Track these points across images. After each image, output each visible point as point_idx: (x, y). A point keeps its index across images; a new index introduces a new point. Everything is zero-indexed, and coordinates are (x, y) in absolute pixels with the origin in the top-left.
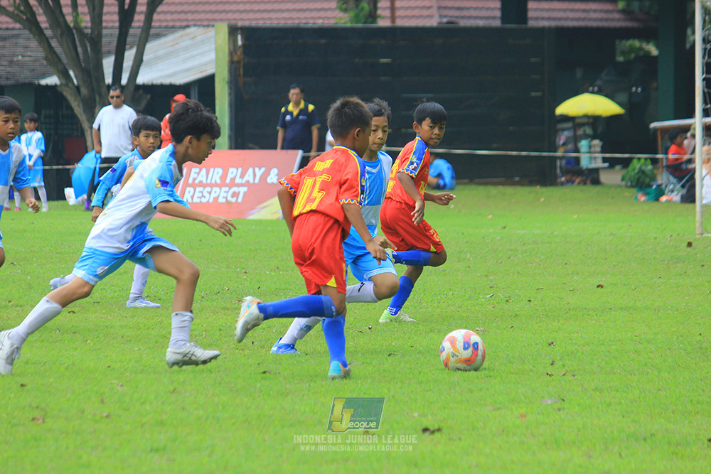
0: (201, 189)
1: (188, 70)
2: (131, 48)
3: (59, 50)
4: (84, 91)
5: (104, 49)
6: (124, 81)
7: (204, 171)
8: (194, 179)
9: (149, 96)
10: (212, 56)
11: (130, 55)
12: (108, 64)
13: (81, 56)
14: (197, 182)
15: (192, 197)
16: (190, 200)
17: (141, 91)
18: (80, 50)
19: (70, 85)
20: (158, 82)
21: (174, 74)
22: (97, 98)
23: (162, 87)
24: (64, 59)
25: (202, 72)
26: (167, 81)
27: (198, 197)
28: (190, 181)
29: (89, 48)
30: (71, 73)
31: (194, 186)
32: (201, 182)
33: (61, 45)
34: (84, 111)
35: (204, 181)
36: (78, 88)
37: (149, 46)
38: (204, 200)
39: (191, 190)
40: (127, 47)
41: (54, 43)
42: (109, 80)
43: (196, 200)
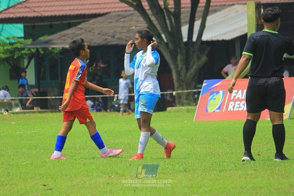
0: (239, 102)
1: (234, 31)
2: (199, 19)
3: (156, 22)
4: (171, 46)
5: (182, 21)
6: (194, 39)
7: (240, 91)
8: (235, 97)
9: (209, 48)
10: (245, 22)
11: (197, 24)
12: (185, 30)
13: (169, 25)
14: (236, 98)
15: (234, 107)
16: (232, 110)
17: (205, 45)
18: (168, 22)
19: (163, 43)
20: (215, 39)
21: (225, 34)
22: (179, 50)
23: (218, 41)
24: (159, 28)
25: (242, 32)
26: (220, 38)
27: (237, 108)
28: (232, 98)
29: (173, 21)
30: (163, 36)
31: (235, 101)
32: (238, 98)
33: (157, 19)
34: (171, 58)
35: (241, 98)
36: (167, 44)
37: (209, 18)
38: (240, 109)
39: (233, 103)
40: (196, 19)
41: (153, 18)
42: (185, 39)
43: (236, 109)
